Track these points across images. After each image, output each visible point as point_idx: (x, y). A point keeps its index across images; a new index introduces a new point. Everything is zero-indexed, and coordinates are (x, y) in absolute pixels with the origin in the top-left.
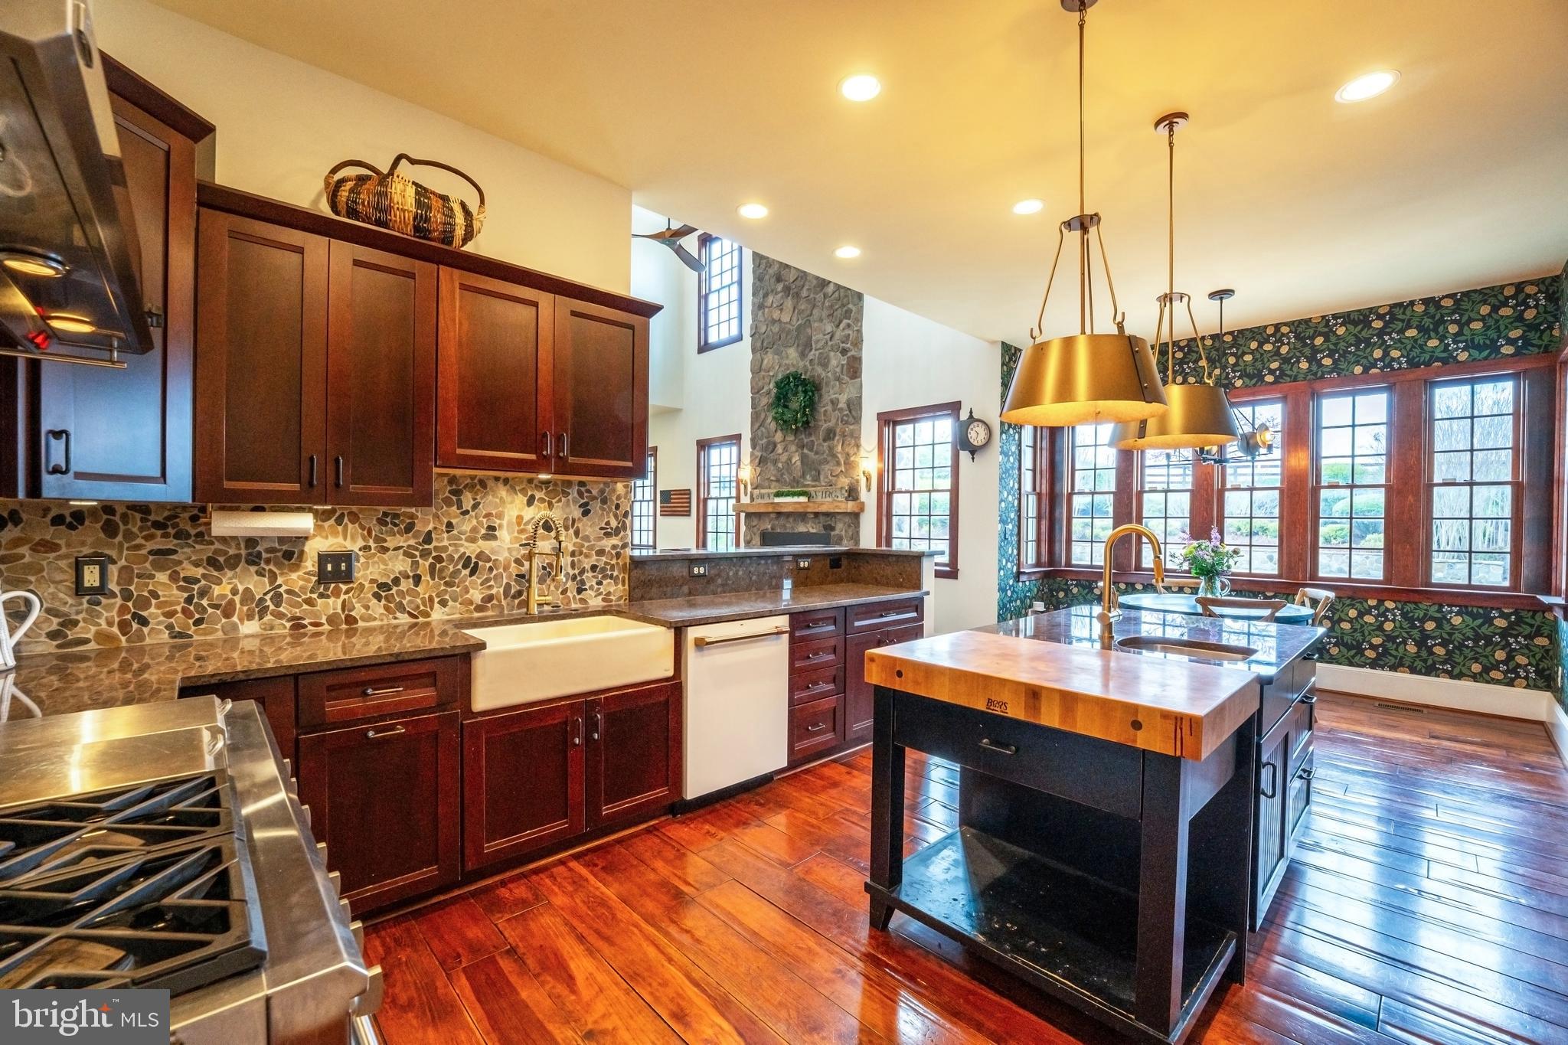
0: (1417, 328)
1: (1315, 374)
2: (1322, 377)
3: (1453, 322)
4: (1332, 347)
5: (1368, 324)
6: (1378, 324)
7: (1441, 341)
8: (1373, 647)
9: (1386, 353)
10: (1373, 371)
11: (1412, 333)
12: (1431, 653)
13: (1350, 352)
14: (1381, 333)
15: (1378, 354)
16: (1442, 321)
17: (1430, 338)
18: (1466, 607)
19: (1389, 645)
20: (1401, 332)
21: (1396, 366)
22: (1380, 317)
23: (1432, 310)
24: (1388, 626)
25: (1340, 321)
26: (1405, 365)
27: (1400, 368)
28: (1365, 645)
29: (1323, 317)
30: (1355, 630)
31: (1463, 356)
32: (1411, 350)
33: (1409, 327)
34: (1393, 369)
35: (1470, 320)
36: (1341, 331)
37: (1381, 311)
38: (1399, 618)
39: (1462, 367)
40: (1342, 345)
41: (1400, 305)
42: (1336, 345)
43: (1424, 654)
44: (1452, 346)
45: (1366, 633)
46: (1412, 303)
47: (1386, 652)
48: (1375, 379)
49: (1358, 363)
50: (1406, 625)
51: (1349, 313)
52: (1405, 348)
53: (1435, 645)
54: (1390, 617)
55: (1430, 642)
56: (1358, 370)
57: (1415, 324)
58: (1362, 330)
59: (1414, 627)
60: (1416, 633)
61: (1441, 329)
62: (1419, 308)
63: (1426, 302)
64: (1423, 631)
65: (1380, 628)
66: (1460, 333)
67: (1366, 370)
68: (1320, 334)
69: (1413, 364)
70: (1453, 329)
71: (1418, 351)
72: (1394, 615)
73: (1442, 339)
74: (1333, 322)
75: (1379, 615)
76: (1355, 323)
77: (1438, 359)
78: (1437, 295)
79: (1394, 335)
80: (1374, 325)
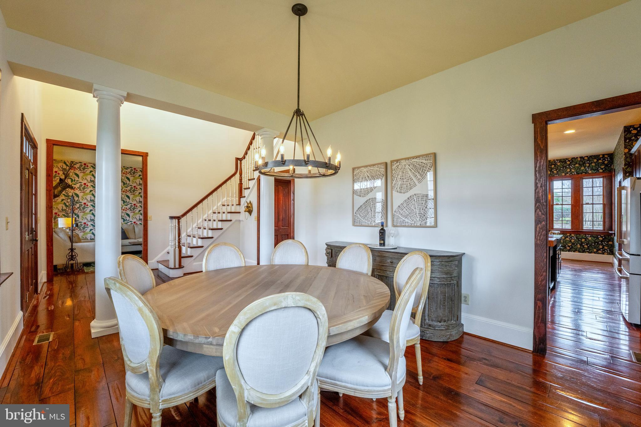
0: (579, 164)
1: (552, 175)
2: (554, 176)
3: (587, 163)
4: (556, 168)
5: (566, 163)
6: (568, 163)
7: (585, 168)
8: (569, 246)
9: (571, 170)
10: (567, 175)
11: (577, 165)
12: (584, 247)
13: (561, 170)
14: (569, 165)
15: (568, 170)
16: (585, 163)
17: (582, 167)
18: (592, 235)
19: (573, 245)
20: (574, 165)
21: (573, 174)
22: (569, 161)
23: (582, 160)
24: (573, 241)
25: (558, 161)
26: (575, 174)
27: (574, 174)
28: (567, 246)
29: (554, 160)
30: (564, 242)
31: (590, 172)
32: (577, 170)
33: (576, 164)
34: (572, 174)
35: (592, 163)
36: (559, 164)
37: (569, 159)
38: (575, 238)
39: (590, 174)
40: (559, 168)
41: (574, 158)
42: (557, 167)
43: (582, 247)
44: (587, 169)
45: (567, 243)
46: (577, 158)
47: (572, 247)
48: (568, 177)
49: (563, 172)
50: (577, 240)
51: (561, 159)
52: (575, 169)
53: (585, 245)
54: (573, 238)
55: (583, 244)
56: (563, 174)
57: (578, 163)
58: (564, 164)
59: (579, 241)
60: (580, 242)
61: (585, 165)
62: (579, 159)
63: (581, 158)
64: (581, 241)
65: (570, 241)
66: (589, 166)
67: (565, 174)
68: (553, 164)
69: (578, 173)
70: (588, 165)
71: (579, 170)
72: (574, 238)
73: (585, 167)
74: (556, 161)
75: (570, 238)
76: (562, 162)
77: (584, 172)
78: (583, 156)
79: (573, 166)
80: (567, 163)
